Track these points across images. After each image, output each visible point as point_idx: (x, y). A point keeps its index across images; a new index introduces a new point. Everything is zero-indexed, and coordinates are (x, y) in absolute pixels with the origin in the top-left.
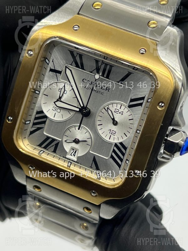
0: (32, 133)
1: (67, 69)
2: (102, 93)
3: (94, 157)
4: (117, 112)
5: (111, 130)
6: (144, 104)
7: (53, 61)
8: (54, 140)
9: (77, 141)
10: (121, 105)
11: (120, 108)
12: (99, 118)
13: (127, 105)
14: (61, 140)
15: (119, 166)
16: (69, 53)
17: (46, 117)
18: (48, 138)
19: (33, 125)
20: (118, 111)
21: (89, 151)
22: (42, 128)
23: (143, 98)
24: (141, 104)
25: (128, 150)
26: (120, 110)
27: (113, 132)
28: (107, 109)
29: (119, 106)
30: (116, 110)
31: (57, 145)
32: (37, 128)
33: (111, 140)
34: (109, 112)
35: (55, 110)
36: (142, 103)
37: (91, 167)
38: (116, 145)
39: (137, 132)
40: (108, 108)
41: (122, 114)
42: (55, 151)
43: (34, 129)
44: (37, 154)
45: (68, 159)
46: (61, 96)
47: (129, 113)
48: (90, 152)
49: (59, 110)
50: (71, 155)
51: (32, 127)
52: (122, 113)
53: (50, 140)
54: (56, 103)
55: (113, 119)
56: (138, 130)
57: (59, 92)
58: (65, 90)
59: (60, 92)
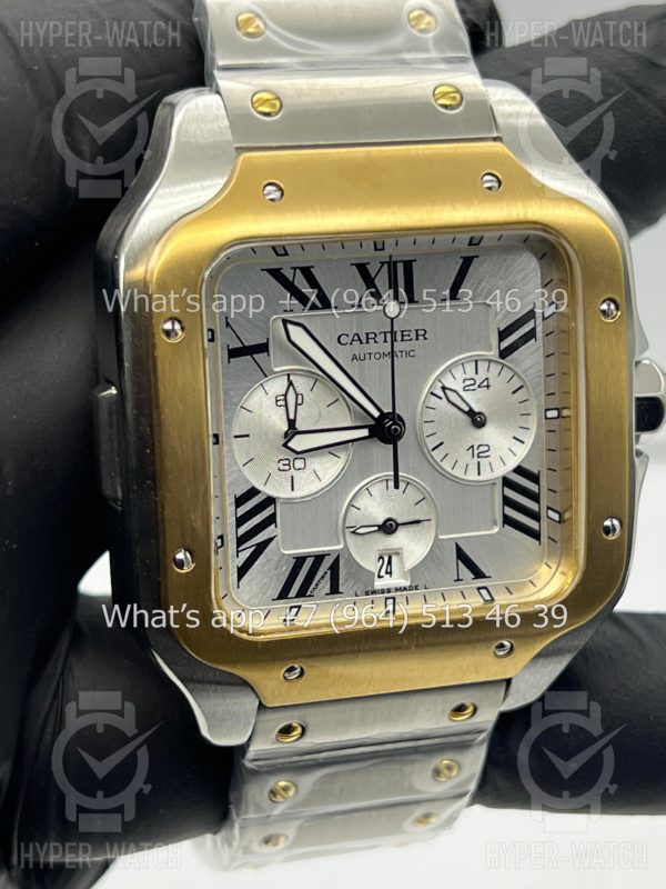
0: (242, 571)
1: (290, 327)
2: (408, 354)
3: (457, 546)
4: (471, 388)
5: (472, 447)
6: (539, 330)
7: (228, 324)
8: (319, 559)
9: (388, 527)
10: (476, 361)
11: (477, 372)
12: (428, 429)
13: (493, 353)
14: (341, 546)
15: (536, 535)
16: (269, 276)
17: (270, 501)
18: (300, 561)
19: (238, 546)
20: (472, 382)
21: (436, 537)
22: (270, 540)
23: (531, 315)
24: (531, 335)
25: (543, 481)
26: (475, 377)
27: (482, 449)
28: (441, 394)
29: (470, 368)
30: (468, 383)
31: (335, 568)
32: (253, 548)
33: (486, 475)
34: (451, 399)
35: (287, 467)
36: (534, 329)
37: (458, 580)
38: (506, 482)
39: (546, 418)
40: (444, 388)
41: (488, 386)
42: (335, 590)
43: (245, 555)
44: (282, 626)
45: (383, 592)
46: (292, 417)
47: (507, 374)
48: (441, 537)
49: (299, 464)
50: (380, 577)
51: (238, 552)
52: (485, 383)
53: (308, 563)
54: (289, 445)
55: (471, 413)
56: (546, 410)
57: (283, 408)
58: (297, 395)
59: (286, 406)
